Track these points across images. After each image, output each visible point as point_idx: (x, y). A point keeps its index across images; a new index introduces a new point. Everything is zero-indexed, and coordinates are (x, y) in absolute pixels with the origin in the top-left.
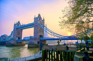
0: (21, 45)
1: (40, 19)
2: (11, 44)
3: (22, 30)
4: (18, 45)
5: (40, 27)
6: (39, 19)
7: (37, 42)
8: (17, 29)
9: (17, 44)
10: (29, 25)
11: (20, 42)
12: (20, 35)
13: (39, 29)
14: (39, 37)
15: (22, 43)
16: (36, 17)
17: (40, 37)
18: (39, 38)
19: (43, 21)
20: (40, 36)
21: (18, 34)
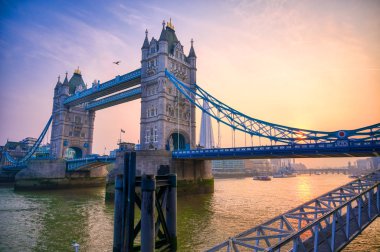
0: (88, 182)
1: (171, 51)
2: (36, 179)
3: (91, 112)
4: (74, 182)
5: (170, 90)
6: (165, 48)
7: (157, 166)
8: (67, 106)
9: (67, 181)
10: (118, 82)
11: (80, 172)
12: (83, 135)
13: (165, 102)
14: (168, 141)
15: (92, 176)
16: (150, 40)
17: (171, 140)
18: (168, 148)
19: (187, 60)
20: (174, 135)
21: (70, 134)
